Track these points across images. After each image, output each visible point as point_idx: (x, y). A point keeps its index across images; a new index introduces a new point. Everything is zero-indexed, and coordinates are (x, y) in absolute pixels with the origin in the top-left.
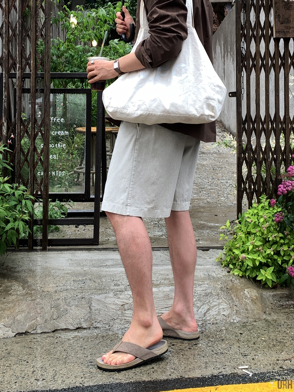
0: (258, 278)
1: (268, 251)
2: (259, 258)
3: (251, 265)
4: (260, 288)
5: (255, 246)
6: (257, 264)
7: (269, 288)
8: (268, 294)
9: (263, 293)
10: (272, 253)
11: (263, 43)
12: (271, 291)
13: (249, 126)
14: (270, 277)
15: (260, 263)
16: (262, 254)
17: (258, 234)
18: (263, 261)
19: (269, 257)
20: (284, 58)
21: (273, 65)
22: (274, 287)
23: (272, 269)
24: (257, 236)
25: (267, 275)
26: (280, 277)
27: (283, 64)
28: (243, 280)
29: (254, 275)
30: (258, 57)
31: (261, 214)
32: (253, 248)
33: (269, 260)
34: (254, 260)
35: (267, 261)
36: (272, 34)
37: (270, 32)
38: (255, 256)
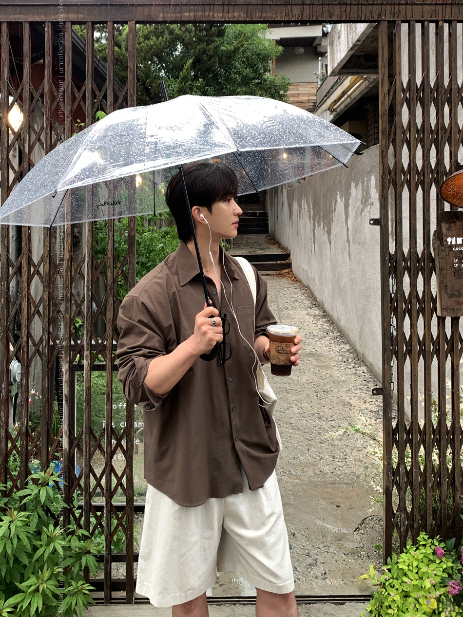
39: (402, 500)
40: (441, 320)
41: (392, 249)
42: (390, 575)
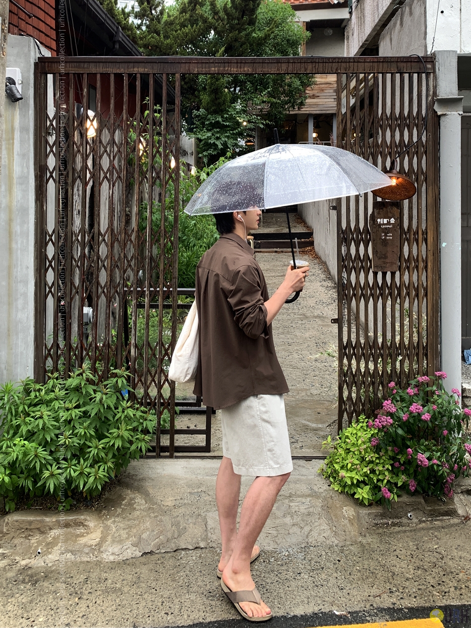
0: (356, 496)
1: (365, 470)
2: (357, 477)
3: (349, 483)
4: (357, 505)
5: (353, 464)
6: (355, 482)
7: (365, 505)
8: (364, 512)
9: (360, 511)
10: (369, 472)
11: (362, 275)
12: (367, 509)
13: (349, 351)
14: (366, 496)
15: (358, 480)
16: (359, 471)
17: (356, 453)
18: (361, 479)
19: (366, 475)
20: (381, 289)
21: (372, 295)
22: (370, 505)
23: (368, 487)
24: (355, 455)
25: (363, 493)
26: (376, 494)
27: (381, 294)
28: (341, 496)
29: (352, 492)
30: (358, 286)
31: (359, 434)
32: (352, 466)
33: (366, 478)
34: (352, 478)
35: (364, 479)
36: (371, 266)
37: (369, 264)
38: (353, 474)
39: (350, 393)
40: (375, 274)
41: (344, 226)
42: (340, 441)
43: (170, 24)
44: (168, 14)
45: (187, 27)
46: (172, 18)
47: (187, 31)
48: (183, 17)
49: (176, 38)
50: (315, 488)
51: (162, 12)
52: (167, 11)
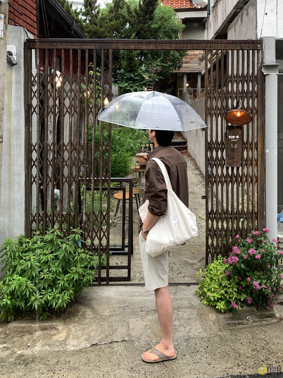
43: (103, 19)
44: (102, 13)
45: (113, 21)
46: (104, 16)
47: (113, 23)
48: (111, 15)
49: (106, 27)
50: (193, 303)
51: (98, 12)
52: (101, 11)
